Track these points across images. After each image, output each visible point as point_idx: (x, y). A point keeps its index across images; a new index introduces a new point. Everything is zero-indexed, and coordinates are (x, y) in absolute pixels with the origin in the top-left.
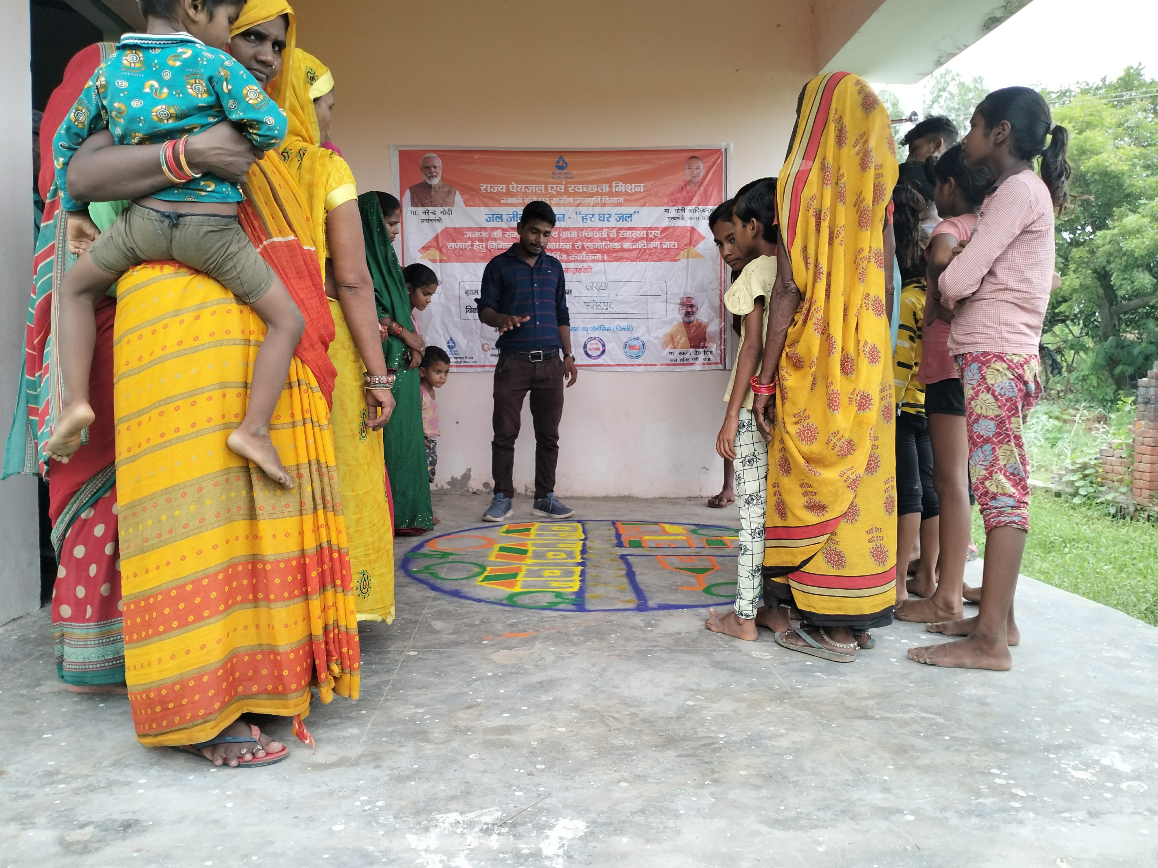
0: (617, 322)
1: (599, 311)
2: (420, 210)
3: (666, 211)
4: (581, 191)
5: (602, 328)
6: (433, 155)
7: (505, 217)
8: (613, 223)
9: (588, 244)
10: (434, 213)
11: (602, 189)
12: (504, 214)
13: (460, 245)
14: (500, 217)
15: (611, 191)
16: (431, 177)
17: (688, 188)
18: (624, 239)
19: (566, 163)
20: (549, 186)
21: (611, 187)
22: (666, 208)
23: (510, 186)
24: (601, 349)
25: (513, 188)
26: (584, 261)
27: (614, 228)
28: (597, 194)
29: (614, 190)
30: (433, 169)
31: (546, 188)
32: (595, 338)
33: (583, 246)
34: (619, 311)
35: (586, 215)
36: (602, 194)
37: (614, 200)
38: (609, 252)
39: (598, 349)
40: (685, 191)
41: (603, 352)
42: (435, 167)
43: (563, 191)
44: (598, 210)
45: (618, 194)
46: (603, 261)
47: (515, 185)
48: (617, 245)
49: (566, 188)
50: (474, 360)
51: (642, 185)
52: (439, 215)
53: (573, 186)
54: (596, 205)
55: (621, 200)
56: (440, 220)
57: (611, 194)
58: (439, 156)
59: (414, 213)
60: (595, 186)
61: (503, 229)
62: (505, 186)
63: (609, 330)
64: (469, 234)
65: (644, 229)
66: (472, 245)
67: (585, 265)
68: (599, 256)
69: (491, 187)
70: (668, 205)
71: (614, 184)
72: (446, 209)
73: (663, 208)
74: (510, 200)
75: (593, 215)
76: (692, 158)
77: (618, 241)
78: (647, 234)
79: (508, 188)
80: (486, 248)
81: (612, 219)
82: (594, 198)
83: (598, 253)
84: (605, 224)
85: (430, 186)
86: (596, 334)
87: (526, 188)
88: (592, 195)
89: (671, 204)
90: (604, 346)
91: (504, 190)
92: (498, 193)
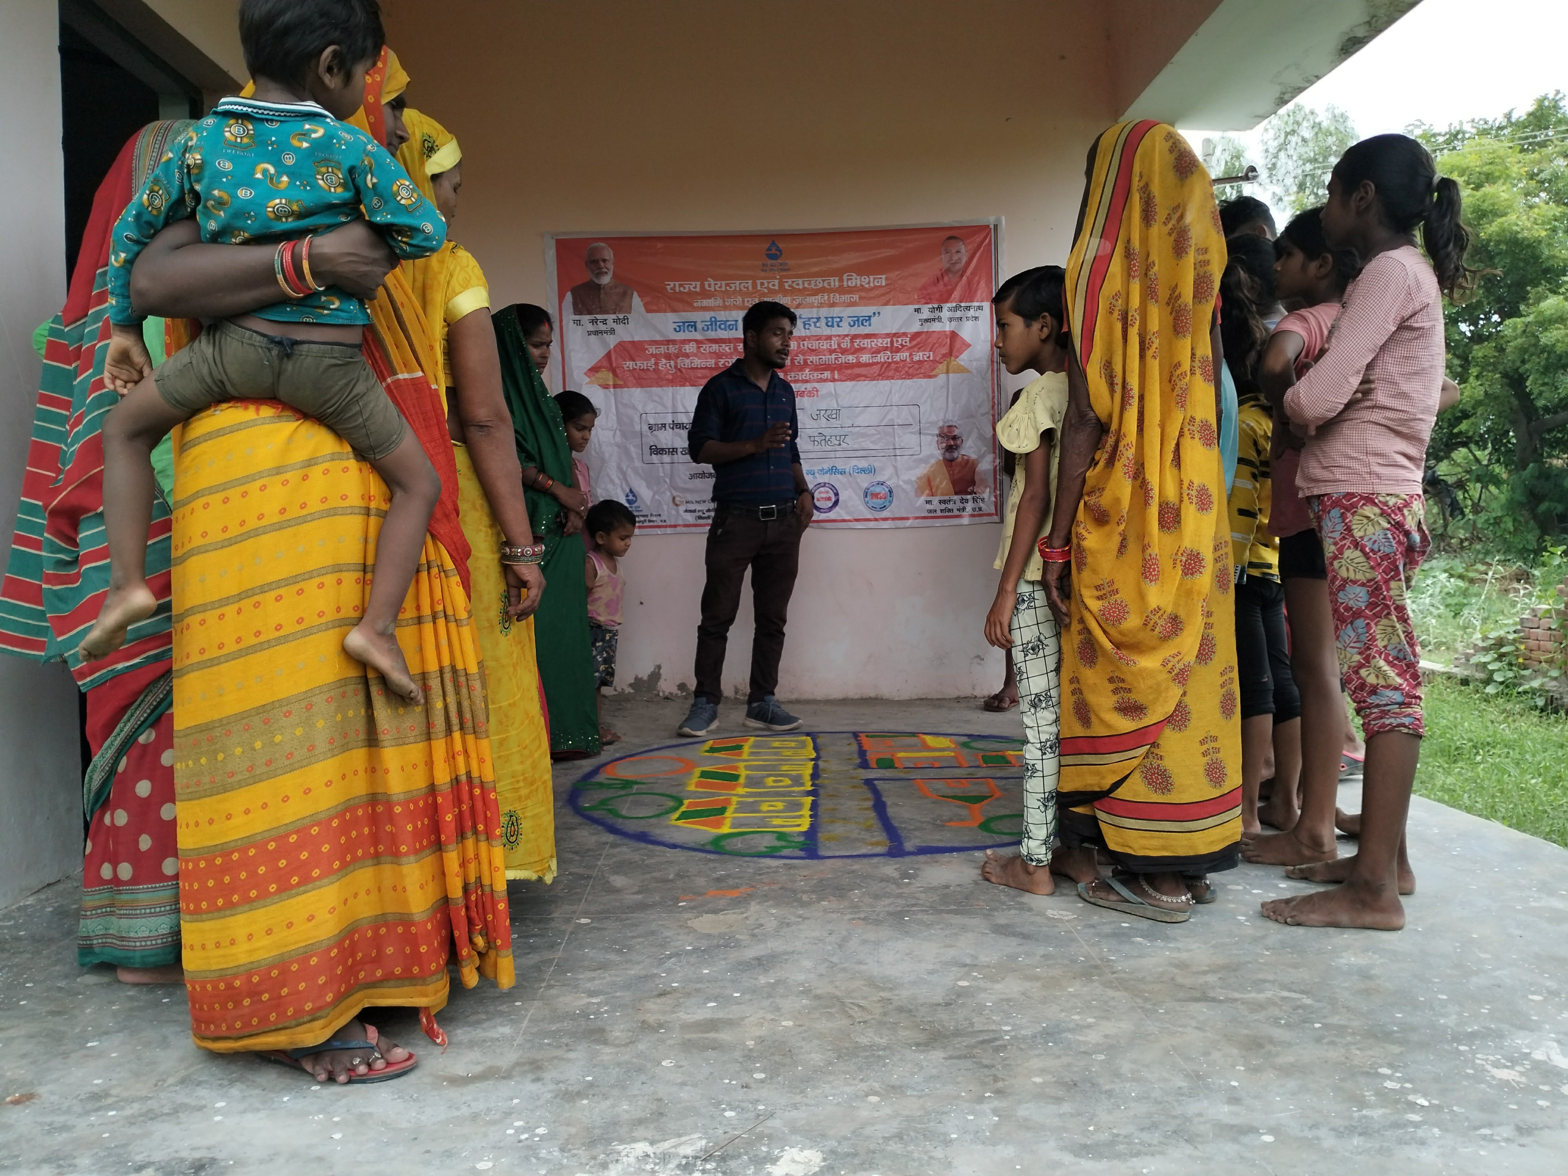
0: (854, 462)
1: (829, 448)
2: (586, 318)
3: (917, 310)
4: (801, 287)
5: (833, 470)
6: (602, 244)
7: (699, 326)
8: (845, 329)
9: (812, 358)
10: (604, 322)
11: (829, 284)
12: (699, 321)
13: (640, 364)
14: (693, 326)
15: (841, 286)
16: (600, 274)
17: (946, 279)
18: (861, 350)
19: (780, 251)
20: (758, 282)
21: (841, 280)
22: (917, 307)
23: (706, 283)
24: (833, 499)
25: (710, 286)
26: (807, 381)
27: (847, 336)
28: (822, 290)
29: (845, 284)
30: (602, 264)
31: (754, 285)
32: (824, 485)
33: (805, 361)
34: (856, 446)
35: (809, 319)
36: (830, 291)
37: (846, 298)
38: (841, 368)
39: (829, 499)
40: (941, 283)
41: (836, 503)
42: (604, 261)
43: (777, 288)
44: (824, 312)
45: (850, 290)
46: (834, 380)
47: (712, 282)
48: (851, 359)
49: (781, 284)
50: (663, 518)
51: (884, 277)
52: (611, 324)
53: (790, 281)
54: (821, 305)
55: (856, 297)
56: (612, 331)
57: (842, 290)
58: (610, 246)
59: (578, 323)
60: (820, 279)
61: (697, 342)
62: (698, 283)
63: (842, 473)
64: (652, 350)
65: (888, 335)
66: (656, 364)
67: (809, 386)
68: (827, 374)
69: (680, 286)
70: (918, 303)
71: (845, 277)
72: (621, 316)
73: (911, 308)
74: (706, 302)
75: (818, 319)
76: (950, 238)
77: (853, 354)
78: (892, 342)
79: (702, 286)
80: (676, 367)
81: (845, 324)
82: (819, 297)
83: (826, 369)
84: (835, 331)
85: (599, 287)
86: (825, 479)
87: (727, 285)
88: (815, 293)
89: (923, 301)
90: (837, 494)
91: (698, 289)
92: (690, 294)
